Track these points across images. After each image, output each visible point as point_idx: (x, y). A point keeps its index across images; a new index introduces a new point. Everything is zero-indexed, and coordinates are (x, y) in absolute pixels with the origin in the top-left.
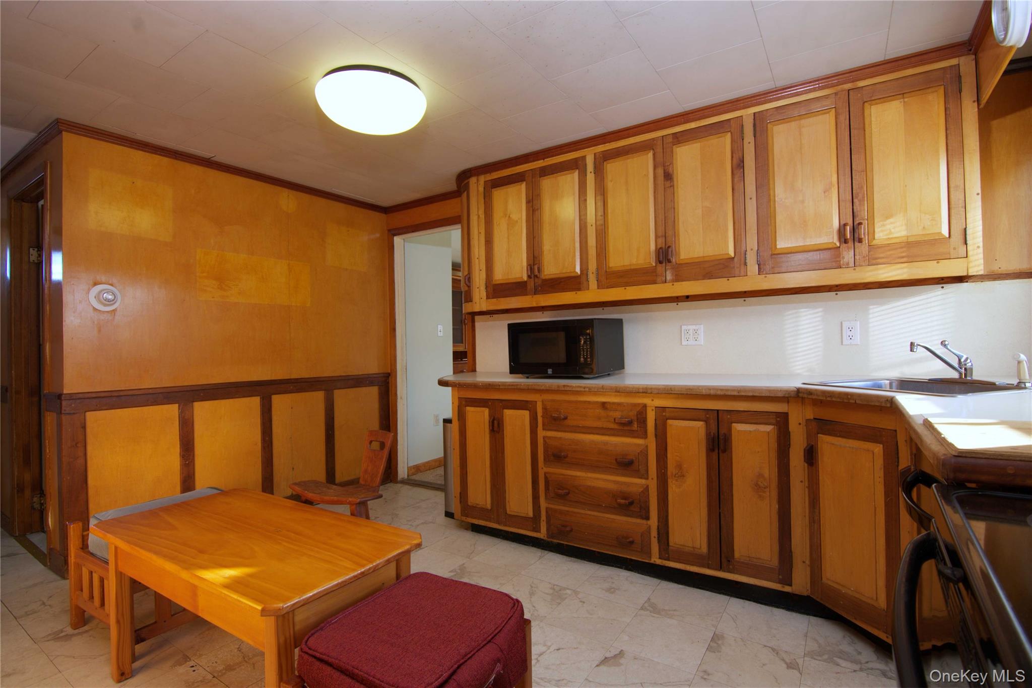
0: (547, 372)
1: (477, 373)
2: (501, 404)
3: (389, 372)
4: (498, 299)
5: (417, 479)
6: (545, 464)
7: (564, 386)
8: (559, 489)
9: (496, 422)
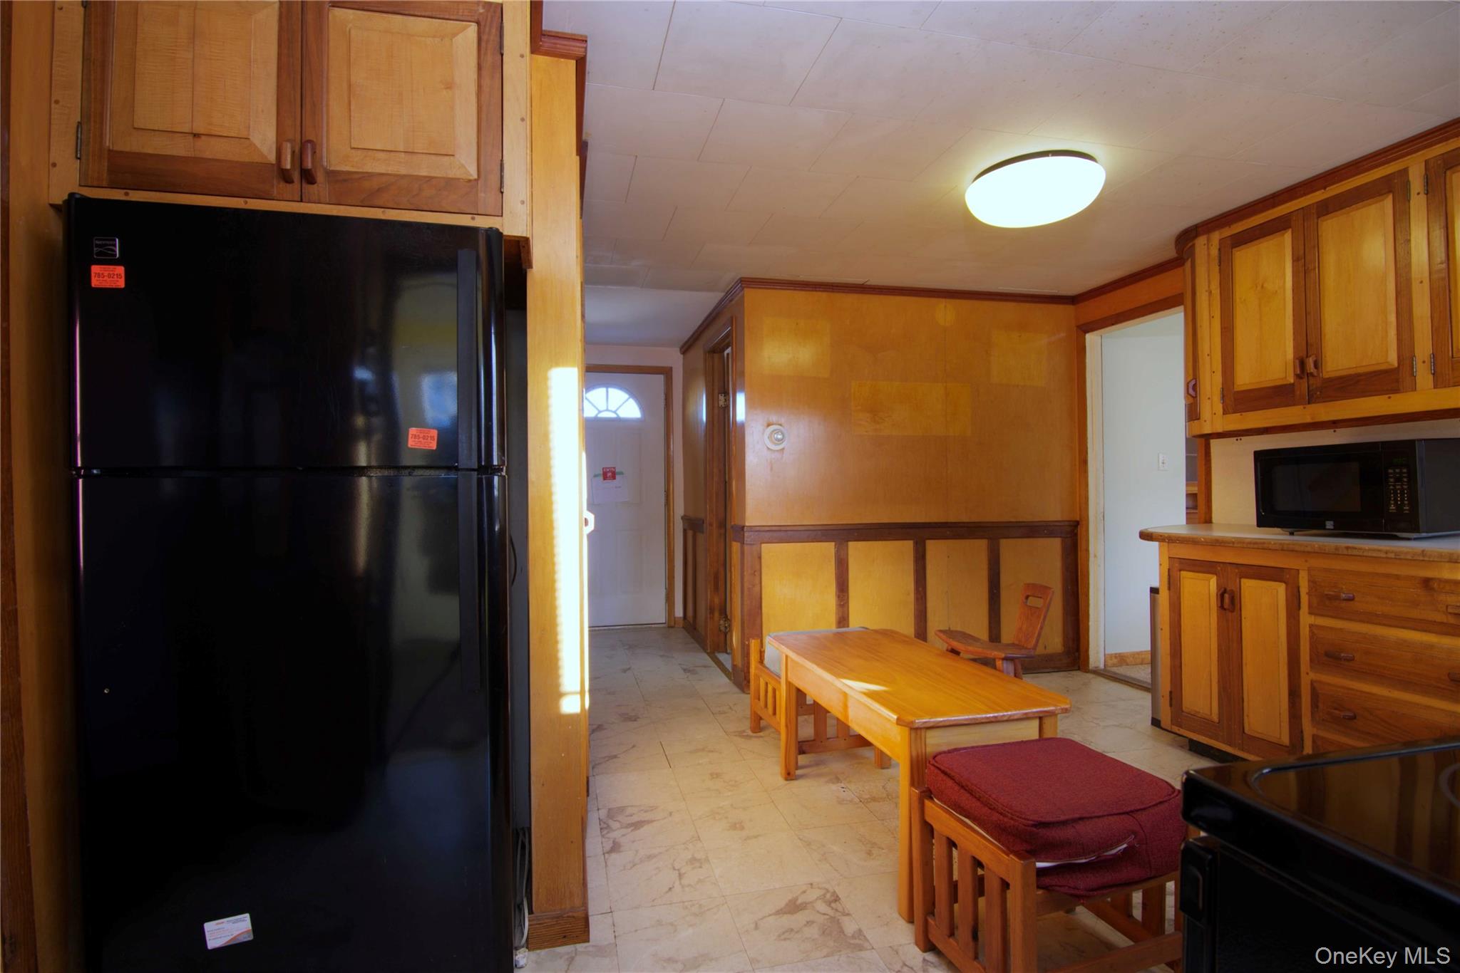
0: (1325, 526)
1: (1213, 525)
2: (1237, 571)
3: (1078, 519)
4: (1243, 414)
5: (1117, 672)
6: (1311, 667)
7: (1347, 548)
8: (1336, 709)
9: (1226, 596)
